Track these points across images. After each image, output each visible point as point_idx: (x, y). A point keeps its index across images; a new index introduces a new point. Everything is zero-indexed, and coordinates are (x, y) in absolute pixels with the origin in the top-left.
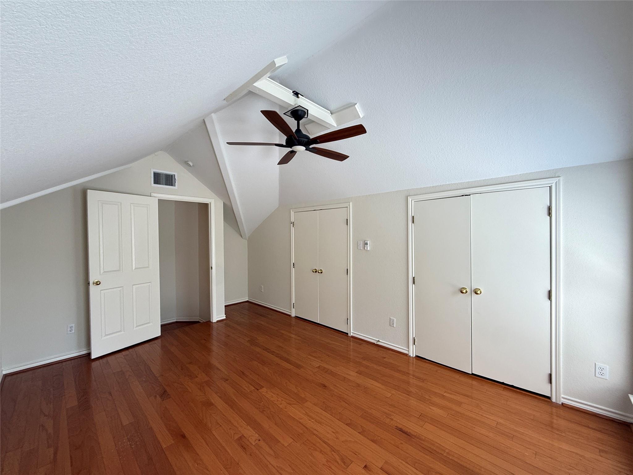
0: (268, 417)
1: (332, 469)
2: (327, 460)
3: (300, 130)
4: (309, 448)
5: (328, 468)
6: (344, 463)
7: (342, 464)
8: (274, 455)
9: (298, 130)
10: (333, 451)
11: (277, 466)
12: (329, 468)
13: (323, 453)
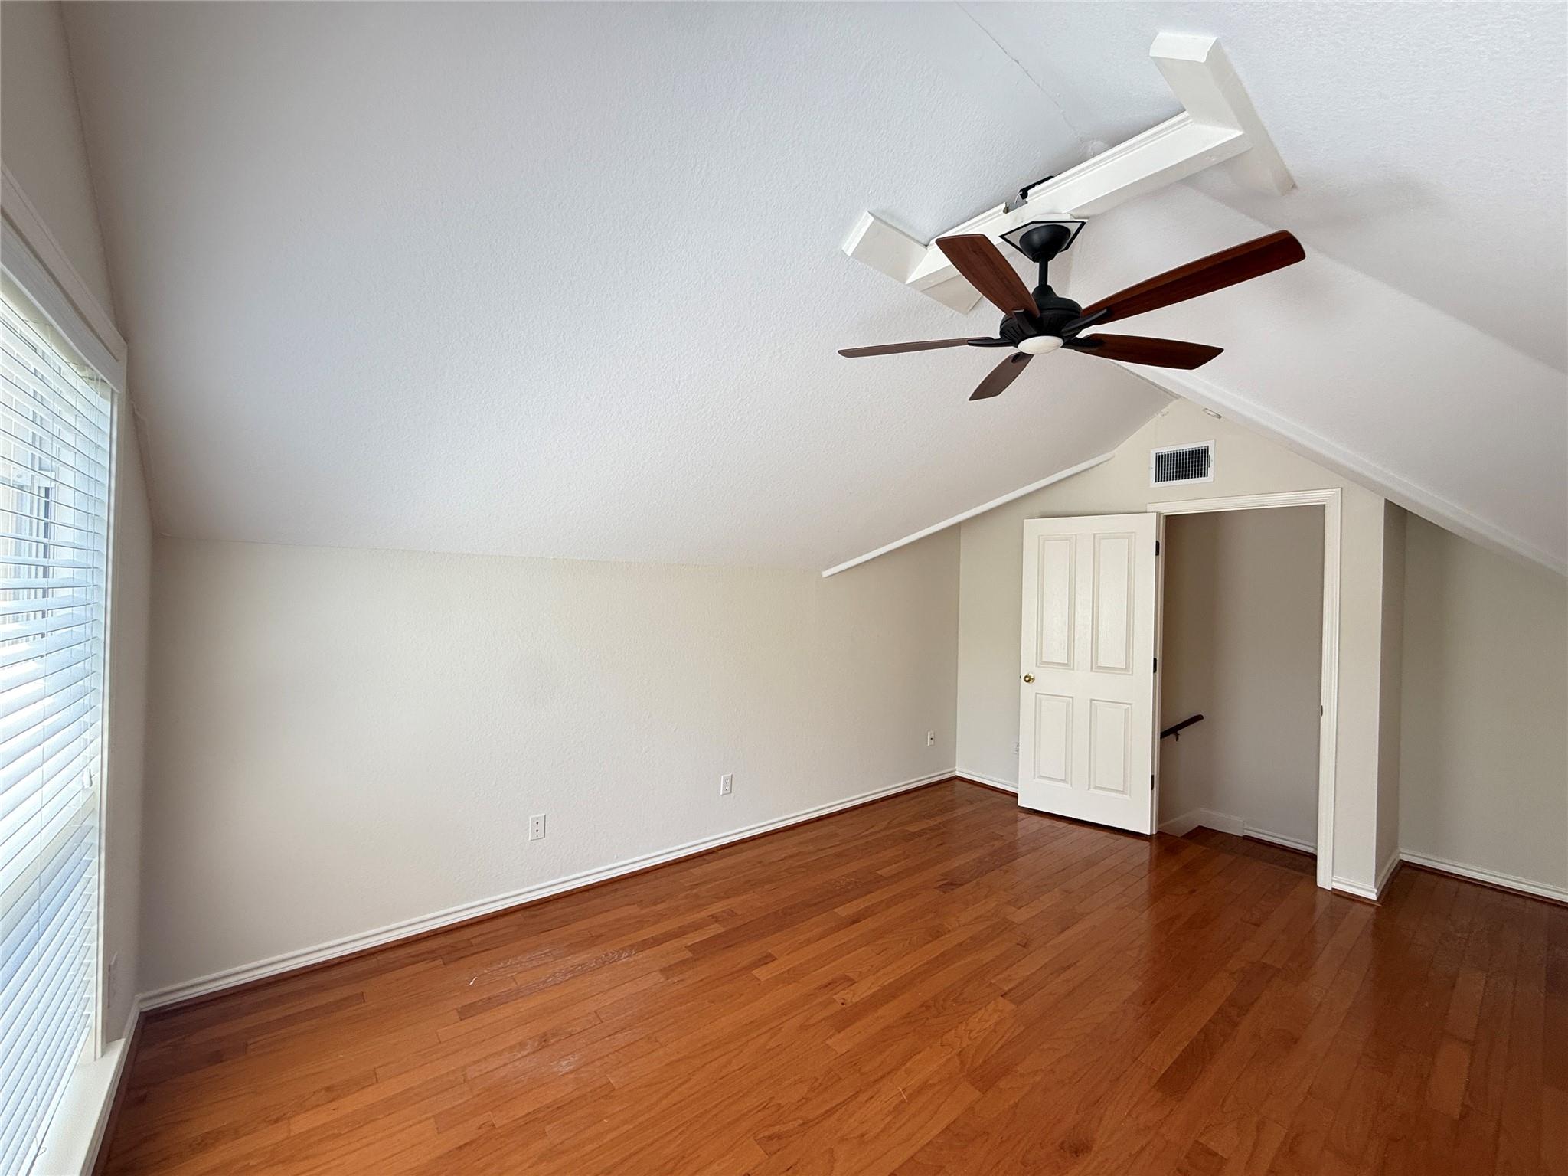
0: (909, 1014)
1: (759, 1111)
2: (783, 1107)
3: (1050, 287)
4: (817, 1079)
5: (761, 1104)
6: (770, 1138)
7: (766, 1134)
8: (807, 1024)
9: (1044, 289)
10: (804, 1124)
11: (782, 1028)
12: (762, 1106)
13: (800, 1103)
